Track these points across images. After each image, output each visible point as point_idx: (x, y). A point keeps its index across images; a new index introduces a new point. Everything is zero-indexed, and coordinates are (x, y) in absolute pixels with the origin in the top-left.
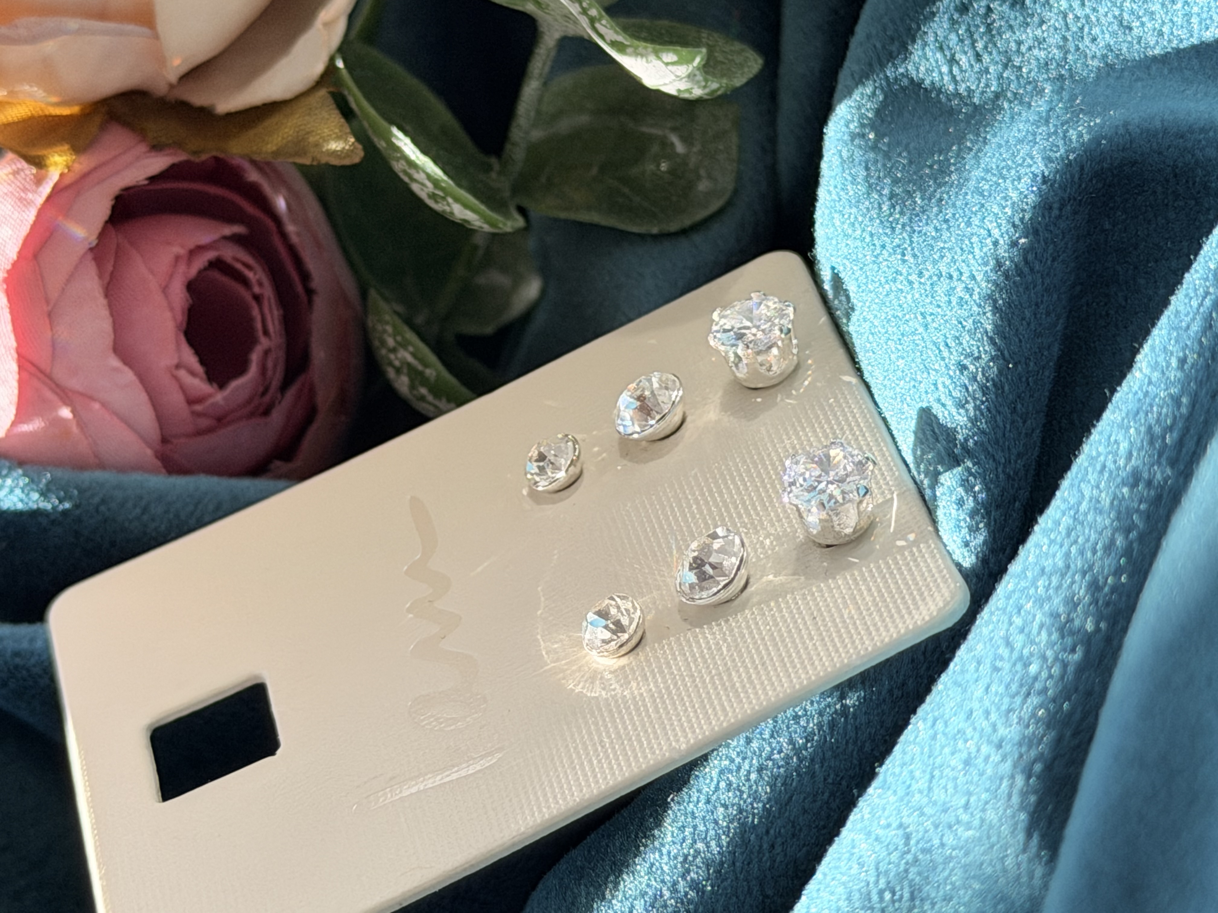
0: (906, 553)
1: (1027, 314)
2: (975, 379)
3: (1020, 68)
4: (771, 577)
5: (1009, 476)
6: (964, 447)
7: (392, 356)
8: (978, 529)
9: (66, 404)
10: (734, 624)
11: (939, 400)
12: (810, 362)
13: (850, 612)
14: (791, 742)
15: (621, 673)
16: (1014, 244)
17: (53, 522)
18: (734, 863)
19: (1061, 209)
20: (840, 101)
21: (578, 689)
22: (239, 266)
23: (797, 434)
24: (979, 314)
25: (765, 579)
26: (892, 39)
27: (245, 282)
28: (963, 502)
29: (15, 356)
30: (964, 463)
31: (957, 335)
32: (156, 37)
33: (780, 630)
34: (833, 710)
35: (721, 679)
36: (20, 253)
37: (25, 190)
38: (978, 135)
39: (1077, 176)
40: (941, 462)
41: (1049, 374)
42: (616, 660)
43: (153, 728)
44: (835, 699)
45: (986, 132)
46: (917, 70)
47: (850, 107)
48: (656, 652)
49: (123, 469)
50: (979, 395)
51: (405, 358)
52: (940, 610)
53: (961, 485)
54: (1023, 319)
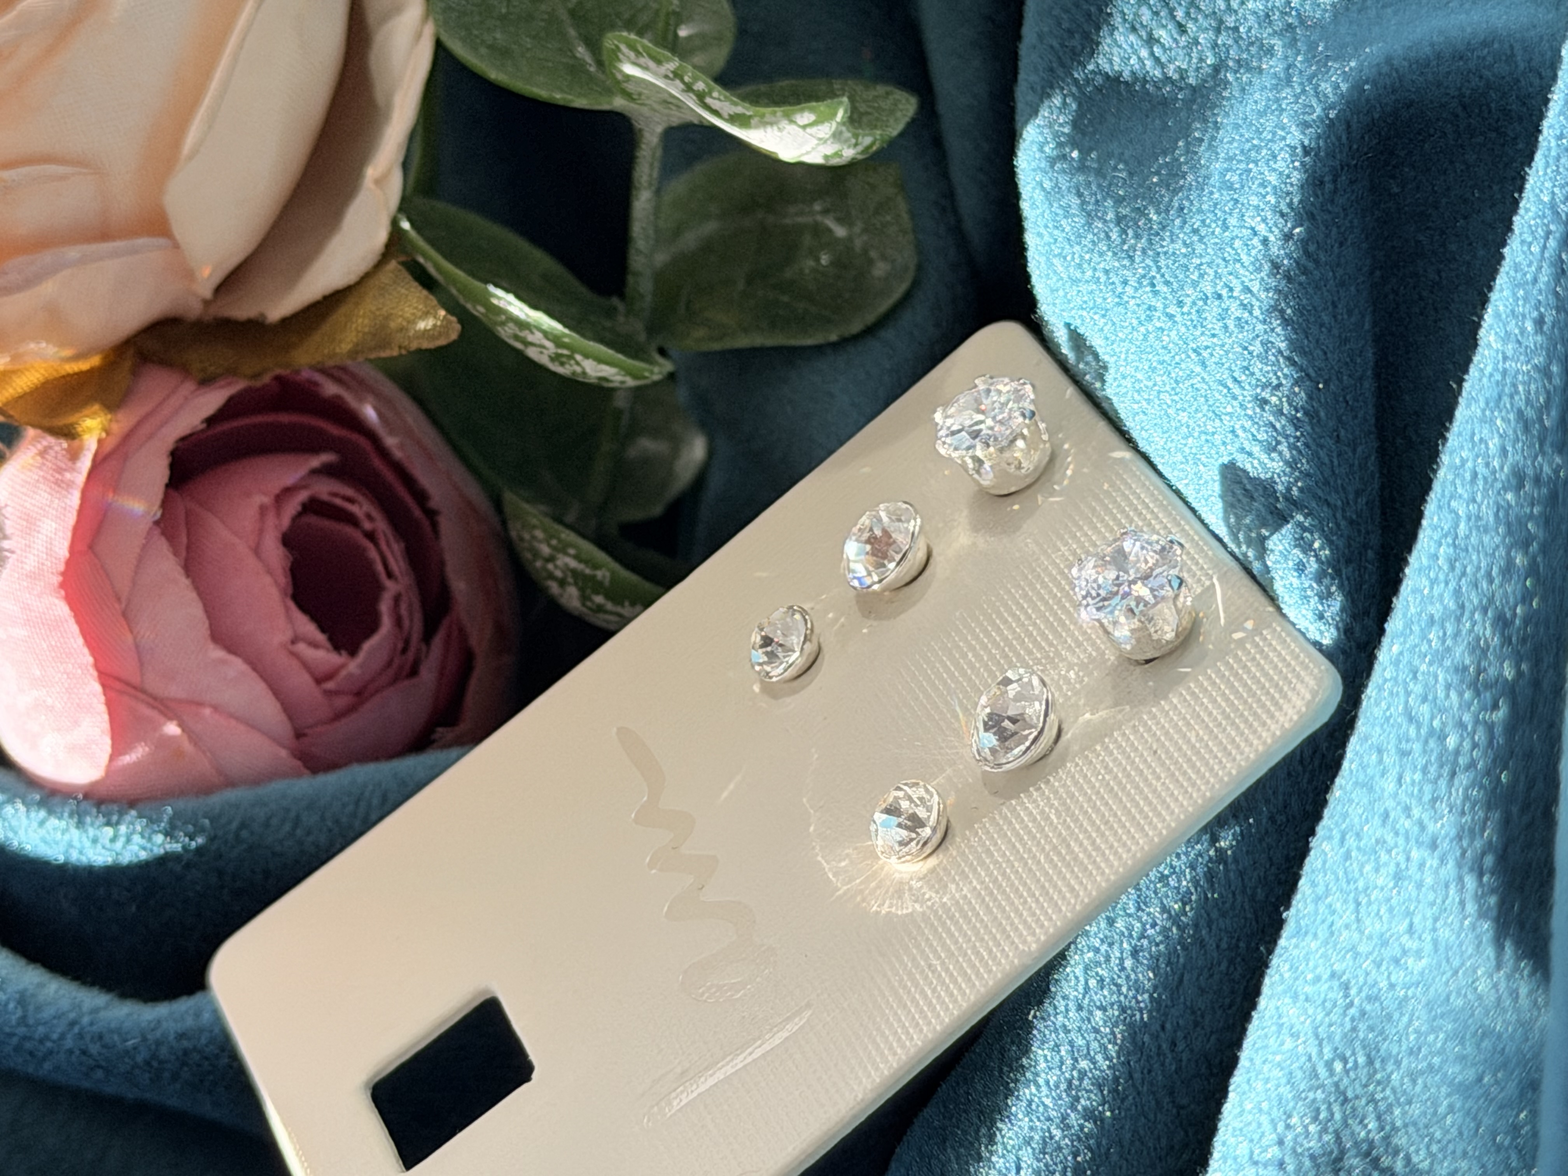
0: (1248, 646)
1: (1326, 318)
2: (1280, 412)
3: (1236, 29)
4: (1088, 716)
5: (1351, 522)
6: (1288, 498)
7: (550, 566)
8: (1330, 595)
9: (170, 719)
10: (1057, 784)
11: (1242, 450)
12: (1066, 446)
13: (1198, 735)
14: (1164, 909)
15: (933, 878)
16: (1288, 237)
17: (188, 866)
18: (1131, 1077)
19: (1334, 181)
20: (1026, 122)
21: (884, 910)
22: (338, 502)
23: (1074, 537)
24: (1266, 332)
25: (1081, 720)
26: (1071, 32)
27: (351, 520)
28: (1304, 565)
29: (95, 674)
30: (1292, 517)
31: (1245, 364)
32: (176, 246)
33: (1116, 777)
34: (1207, 858)
35: (1059, 854)
36: (72, 549)
37: (60, 470)
38: (1205, 121)
39: (1344, 138)
40: (1264, 525)
41: (1368, 385)
42: (921, 863)
43: (371, 1085)
44: (1206, 844)
45: (1214, 114)
46: (1111, 62)
47: (1039, 126)
48: (969, 840)
49: (257, 780)
50: (1290, 430)
51: (566, 565)
52: (1308, 705)
53: (1296, 546)
54: (1322, 325)
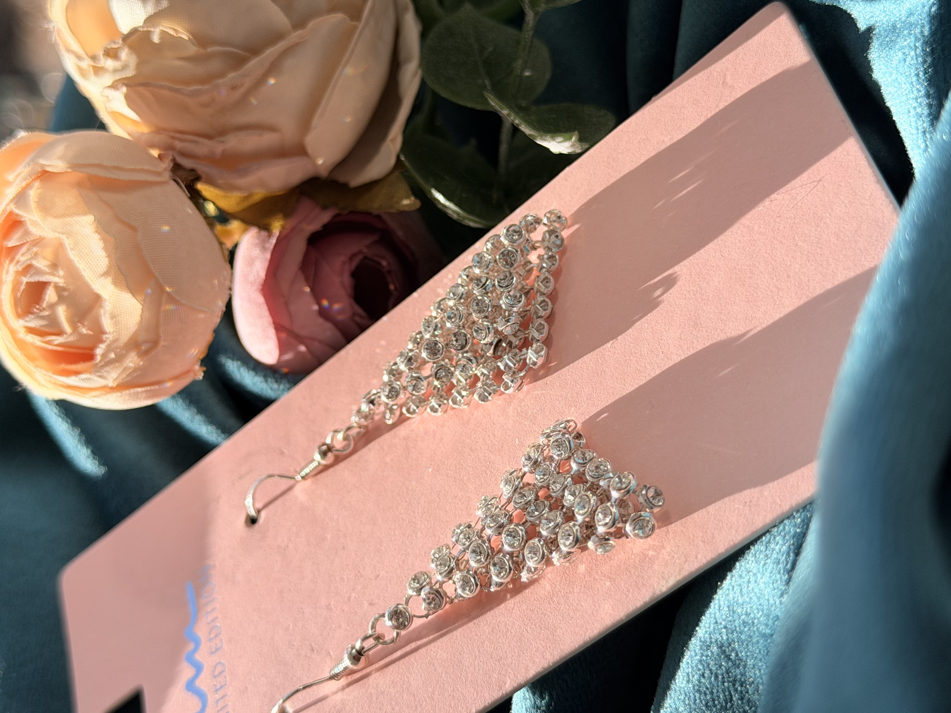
9: (302, 344)
29: (273, 325)
32: (311, 159)
36: (266, 275)
37: (263, 243)
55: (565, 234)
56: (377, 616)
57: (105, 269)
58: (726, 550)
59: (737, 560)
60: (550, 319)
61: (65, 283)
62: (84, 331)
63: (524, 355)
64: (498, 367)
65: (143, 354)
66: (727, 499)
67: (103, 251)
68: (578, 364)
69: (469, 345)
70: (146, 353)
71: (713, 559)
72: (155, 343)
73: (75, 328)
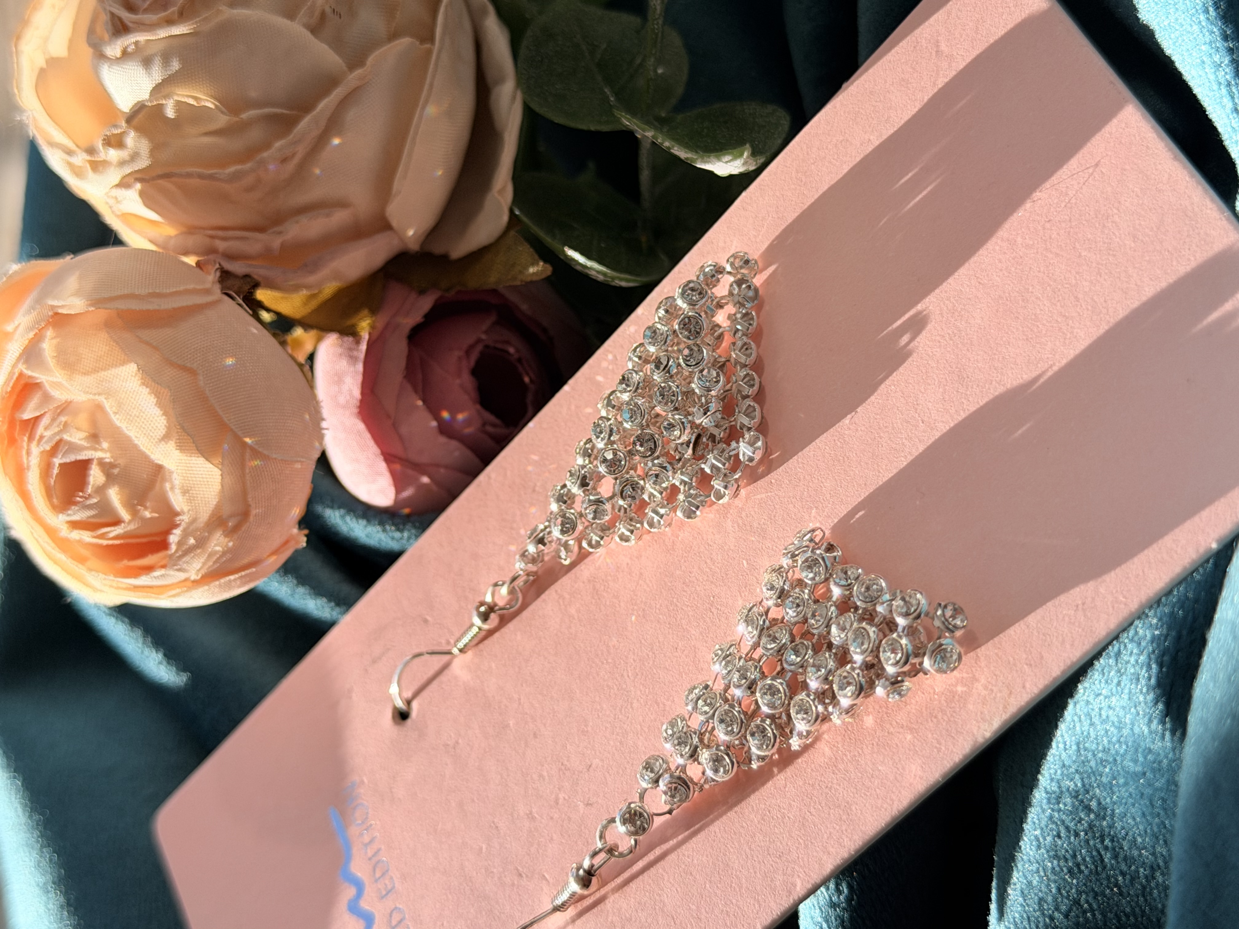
9: (423, 474)
37: (351, 351)
55: (758, 281)
56: (605, 822)
57: (164, 432)
58: (1063, 672)
59: (1079, 681)
60: (760, 397)
61: (112, 457)
62: (147, 514)
63: (734, 450)
64: (702, 470)
65: (230, 533)
66: (1049, 604)
67: (156, 408)
68: (810, 451)
69: (660, 448)
70: (236, 528)
71: (1046, 687)
72: (245, 514)
73: (134, 513)
